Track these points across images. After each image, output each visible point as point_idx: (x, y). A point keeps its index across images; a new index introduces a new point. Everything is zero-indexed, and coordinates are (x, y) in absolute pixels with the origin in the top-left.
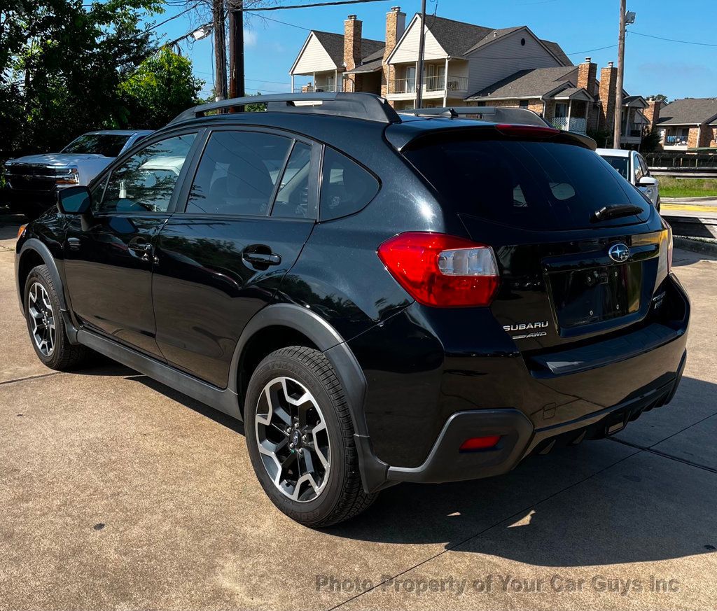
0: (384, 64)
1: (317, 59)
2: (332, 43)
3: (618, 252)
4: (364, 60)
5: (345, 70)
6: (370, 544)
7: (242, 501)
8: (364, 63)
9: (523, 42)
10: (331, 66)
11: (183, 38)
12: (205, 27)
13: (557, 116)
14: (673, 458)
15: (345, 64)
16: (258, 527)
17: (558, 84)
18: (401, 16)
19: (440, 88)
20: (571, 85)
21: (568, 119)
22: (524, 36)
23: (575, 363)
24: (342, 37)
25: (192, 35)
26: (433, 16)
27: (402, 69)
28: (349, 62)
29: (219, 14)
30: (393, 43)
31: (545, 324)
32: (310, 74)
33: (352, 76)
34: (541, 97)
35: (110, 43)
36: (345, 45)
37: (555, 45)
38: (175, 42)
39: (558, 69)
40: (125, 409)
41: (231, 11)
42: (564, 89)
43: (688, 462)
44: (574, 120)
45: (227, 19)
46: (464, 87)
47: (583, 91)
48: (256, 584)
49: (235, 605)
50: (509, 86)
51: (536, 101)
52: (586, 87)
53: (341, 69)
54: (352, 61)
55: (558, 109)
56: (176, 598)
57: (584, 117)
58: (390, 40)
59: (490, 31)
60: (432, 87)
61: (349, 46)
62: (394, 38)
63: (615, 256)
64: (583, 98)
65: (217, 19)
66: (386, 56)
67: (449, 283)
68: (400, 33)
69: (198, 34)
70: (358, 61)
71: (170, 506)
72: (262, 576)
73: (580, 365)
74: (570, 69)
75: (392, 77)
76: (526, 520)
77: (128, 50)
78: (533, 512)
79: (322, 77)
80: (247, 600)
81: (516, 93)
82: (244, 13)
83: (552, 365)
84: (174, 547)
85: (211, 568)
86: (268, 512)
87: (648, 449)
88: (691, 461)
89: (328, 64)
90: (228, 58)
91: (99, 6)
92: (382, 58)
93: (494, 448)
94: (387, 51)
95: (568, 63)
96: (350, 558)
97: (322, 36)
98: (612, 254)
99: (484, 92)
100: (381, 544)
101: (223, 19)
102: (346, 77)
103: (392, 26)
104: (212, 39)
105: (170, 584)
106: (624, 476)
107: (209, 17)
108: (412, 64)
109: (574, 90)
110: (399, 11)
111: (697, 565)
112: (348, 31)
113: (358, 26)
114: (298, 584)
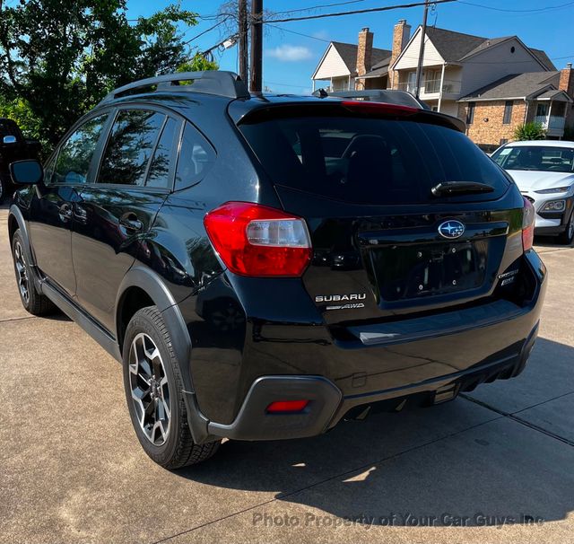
0: (390, 69)
1: (334, 66)
2: (347, 53)
3: (449, 228)
4: (373, 67)
5: (357, 76)
6: (209, 487)
7: (119, 439)
8: (374, 70)
9: (513, 50)
10: (346, 72)
11: (216, 47)
12: (232, 37)
13: (538, 114)
14: (530, 425)
15: (357, 71)
16: (121, 463)
17: (541, 87)
18: (407, 27)
19: (436, 90)
20: (552, 88)
21: (548, 118)
22: (514, 45)
23: (391, 335)
24: (355, 47)
25: (222, 44)
26: (433, 28)
27: (405, 74)
28: (360, 68)
29: (244, 27)
30: (399, 52)
31: (362, 296)
32: (329, 79)
33: (363, 81)
34: (524, 98)
35: (152, 51)
36: (359, 54)
37: (542, 53)
38: (209, 51)
39: (542, 73)
40: (69, 351)
41: (253, 23)
42: (546, 91)
43: (544, 431)
44: (553, 118)
45: (249, 31)
46: (457, 90)
47: (563, 93)
48: (90, 517)
49: (60, 536)
50: (497, 89)
51: (521, 101)
52: (566, 90)
53: (354, 75)
54: (363, 68)
55: (539, 108)
56: (14, 524)
57: (562, 115)
58: (396, 49)
59: (484, 40)
60: (429, 90)
61: (361, 54)
62: (399, 48)
63: (445, 232)
64: (563, 99)
65: (241, 30)
66: (392, 63)
67: (264, 253)
68: (405, 42)
69: (227, 44)
70: (368, 68)
71: (58, 438)
72: (100, 510)
73: (395, 337)
74: (554, 73)
75: (396, 81)
76: (363, 476)
77: (166, 58)
78: (373, 468)
79: (339, 81)
80: (74, 531)
81: (503, 95)
82: (264, 25)
83: (364, 336)
84: (39, 476)
85: (59, 498)
86: (136, 450)
87: (511, 415)
88: (547, 429)
89: (343, 70)
90: (249, 64)
91: (145, 21)
92: (388, 65)
93: (300, 411)
94: (393, 58)
95: (553, 69)
96: (184, 500)
97: (340, 47)
98: (442, 230)
99: (474, 94)
100: (218, 488)
101: (246, 30)
102: (358, 82)
103: (398, 37)
104: (237, 47)
105: (16, 511)
106: (476, 440)
107: (236, 29)
108: (413, 70)
109: (554, 92)
110: (405, 24)
111: (507, 535)
112: (361, 42)
113: (370, 37)
114: (126, 520)
